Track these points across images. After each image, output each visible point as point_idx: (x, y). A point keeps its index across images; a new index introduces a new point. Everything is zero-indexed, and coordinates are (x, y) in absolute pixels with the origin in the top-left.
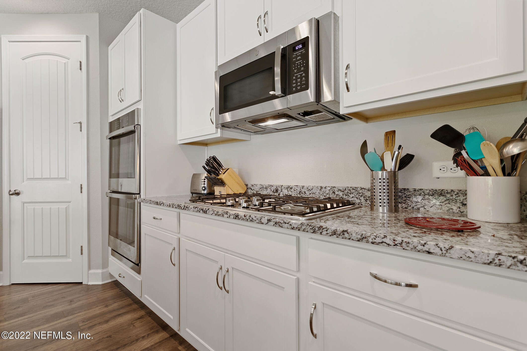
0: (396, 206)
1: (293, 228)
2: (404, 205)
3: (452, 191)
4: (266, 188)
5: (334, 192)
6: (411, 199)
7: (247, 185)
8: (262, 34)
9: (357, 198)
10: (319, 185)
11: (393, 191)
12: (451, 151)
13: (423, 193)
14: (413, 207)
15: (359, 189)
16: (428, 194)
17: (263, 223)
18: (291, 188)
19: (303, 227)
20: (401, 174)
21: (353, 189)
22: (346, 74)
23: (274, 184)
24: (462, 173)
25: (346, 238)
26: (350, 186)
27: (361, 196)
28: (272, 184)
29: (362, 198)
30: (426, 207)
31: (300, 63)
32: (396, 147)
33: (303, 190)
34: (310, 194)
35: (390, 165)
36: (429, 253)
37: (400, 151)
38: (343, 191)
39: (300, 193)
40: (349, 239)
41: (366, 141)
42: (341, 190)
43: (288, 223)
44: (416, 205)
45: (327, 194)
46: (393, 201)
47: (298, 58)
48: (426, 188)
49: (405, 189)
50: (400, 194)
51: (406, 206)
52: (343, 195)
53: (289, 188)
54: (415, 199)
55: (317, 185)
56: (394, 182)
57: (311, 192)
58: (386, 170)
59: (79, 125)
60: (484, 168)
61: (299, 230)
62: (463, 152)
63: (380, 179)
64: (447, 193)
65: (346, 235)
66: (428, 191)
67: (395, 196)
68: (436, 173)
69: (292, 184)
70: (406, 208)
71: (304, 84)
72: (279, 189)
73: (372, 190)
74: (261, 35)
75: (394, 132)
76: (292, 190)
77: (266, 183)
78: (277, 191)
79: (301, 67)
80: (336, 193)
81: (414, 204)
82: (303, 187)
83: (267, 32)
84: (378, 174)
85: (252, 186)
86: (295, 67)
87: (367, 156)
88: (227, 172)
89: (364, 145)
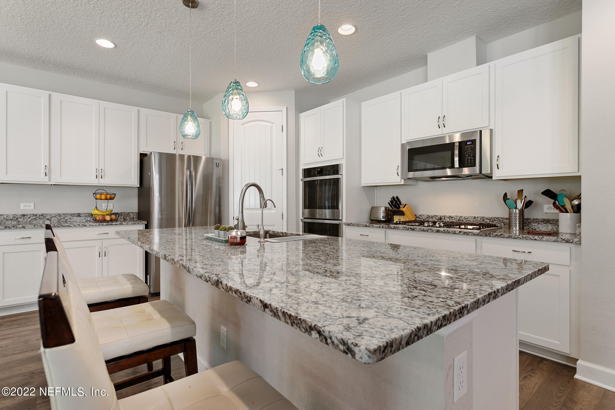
0: (523, 227)
1: (475, 235)
2: (527, 227)
3: (553, 220)
4: (432, 217)
5: (483, 220)
6: (531, 224)
7: (416, 215)
8: (441, 127)
9: (499, 224)
10: (473, 215)
11: (522, 219)
12: (553, 201)
13: (538, 221)
14: (533, 228)
15: (500, 218)
16: (541, 221)
17: (456, 234)
18: (452, 218)
19: (480, 234)
20: (526, 211)
21: (496, 218)
22: (497, 160)
23: (439, 215)
24: (557, 211)
25: (502, 237)
26: (494, 216)
27: (502, 222)
28: (437, 215)
29: (502, 224)
30: (539, 228)
31: (470, 152)
32: (523, 197)
33: (461, 219)
34: (467, 221)
35: (520, 205)
36: (536, 240)
37: (525, 199)
38: (490, 220)
39: (459, 220)
40: (504, 237)
41: (506, 193)
42: (488, 219)
43: (472, 233)
44: (534, 227)
45: (479, 221)
46: (522, 224)
47: (469, 149)
48: (540, 218)
49: (528, 219)
50: (525, 221)
51: (529, 227)
52: (490, 222)
53: (450, 217)
54: (534, 224)
55: (471, 216)
56: (522, 215)
57: (467, 220)
58: (518, 209)
59: (281, 170)
60: (566, 209)
61: (478, 235)
62: (557, 202)
63: (514, 213)
64: (551, 221)
65: (502, 236)
66: (541, 220)
67: (522, 222)
68: (546, 210)
69: (452, 215)
70: (528, 229)
71: (472, 164)
72: (442, 218)
73: (509, 219)
74: (439, 128)
75: (523, 190)
76: (453, 219)
77: (431, 214)
78: (441, 219)
79: (470, 154)
80: (485, 220)
81: (533, 227)
82: (461, 217)
83: (445, 127)
84: (513, 211)
85: (420, 215)
86: (467, 153)
87: (507, 201)
88: (406, 207)
89: (505, 195)
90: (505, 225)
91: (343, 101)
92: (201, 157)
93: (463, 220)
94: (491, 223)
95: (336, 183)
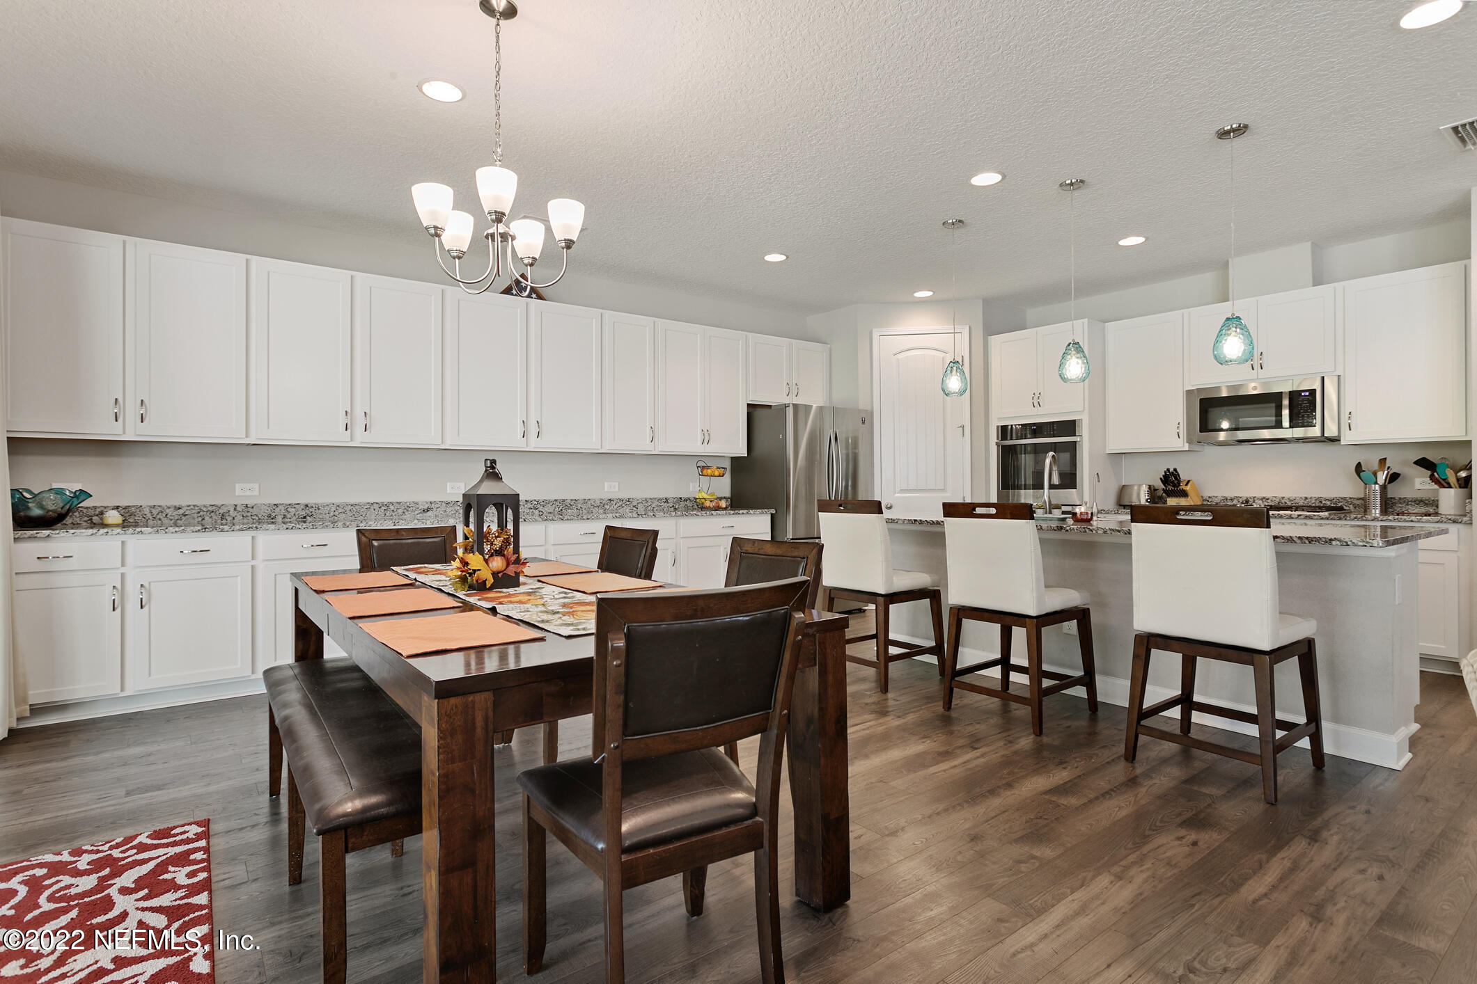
0: (1386, 509)
2: (1391, 509)
3: (1430, 498)
5: (1321, 502)
6: (1397, 505)
9: (1347, 506)
11: (1384, 499)
12: (1430, 473)
13: (1407, 500)
14: (1399, 511)
15: (1349, 498)
16: (1411, 501)
18: (1268, 499)
19: (1331, 517)
20: (1390, 487)
21: (1343, 498)
22: (1349, 417)
24: (1436, 487)
26: (1338, 496)
27: (1352, 504)
29: (1351, 506)
31: (1307, 406)
32: (1387, 468)
33: (1283, 501)
37: (1390, 470)
38: (1331, 501)
41: (1360, 463)
42: (1329, 500)
44: (1402, 510)
46: (1384, 504)
47: (1305, 402)
48: (1410, 497)
49: (1394, 498)
50: (1389, 501)
51: (1394, 510)
53: (1264, 498)
54: (1401, 504)
55: (1301, 496)
56: (1385, 493)
57: (1293, 502)
58: (1378, 484)
59: (961, 428)
60: (1449, 484)
61: (1327, 519)
62: (1435, 474)
63: (1372, 490)
64: (1427, 500)
66: (1411, 499)
68: (1419, 486)
69: (1268, 495)
70: (1393, 512)
71: (1310, 422)
73: (1365, 499)
74: (1253, 370)
75: (1386, 459)
76: (1269, 501)
77: (1233, 494)
79: (1307, 409)
80: (1324, 502)
81: (1400, 509)
82: (1283, 498)
83: (1262, 369)
84: (1371, 487)
85: (1209, 497)
86: (1301, 408)
87: (1362, 474)
88: (1190, 484)
89: (1359, 465)
90: (1355, 507)
91: (1083, 323)
92: (812, 406)
93: (1286, 503)
94: (1332, 505)
95: (1072, 448)
